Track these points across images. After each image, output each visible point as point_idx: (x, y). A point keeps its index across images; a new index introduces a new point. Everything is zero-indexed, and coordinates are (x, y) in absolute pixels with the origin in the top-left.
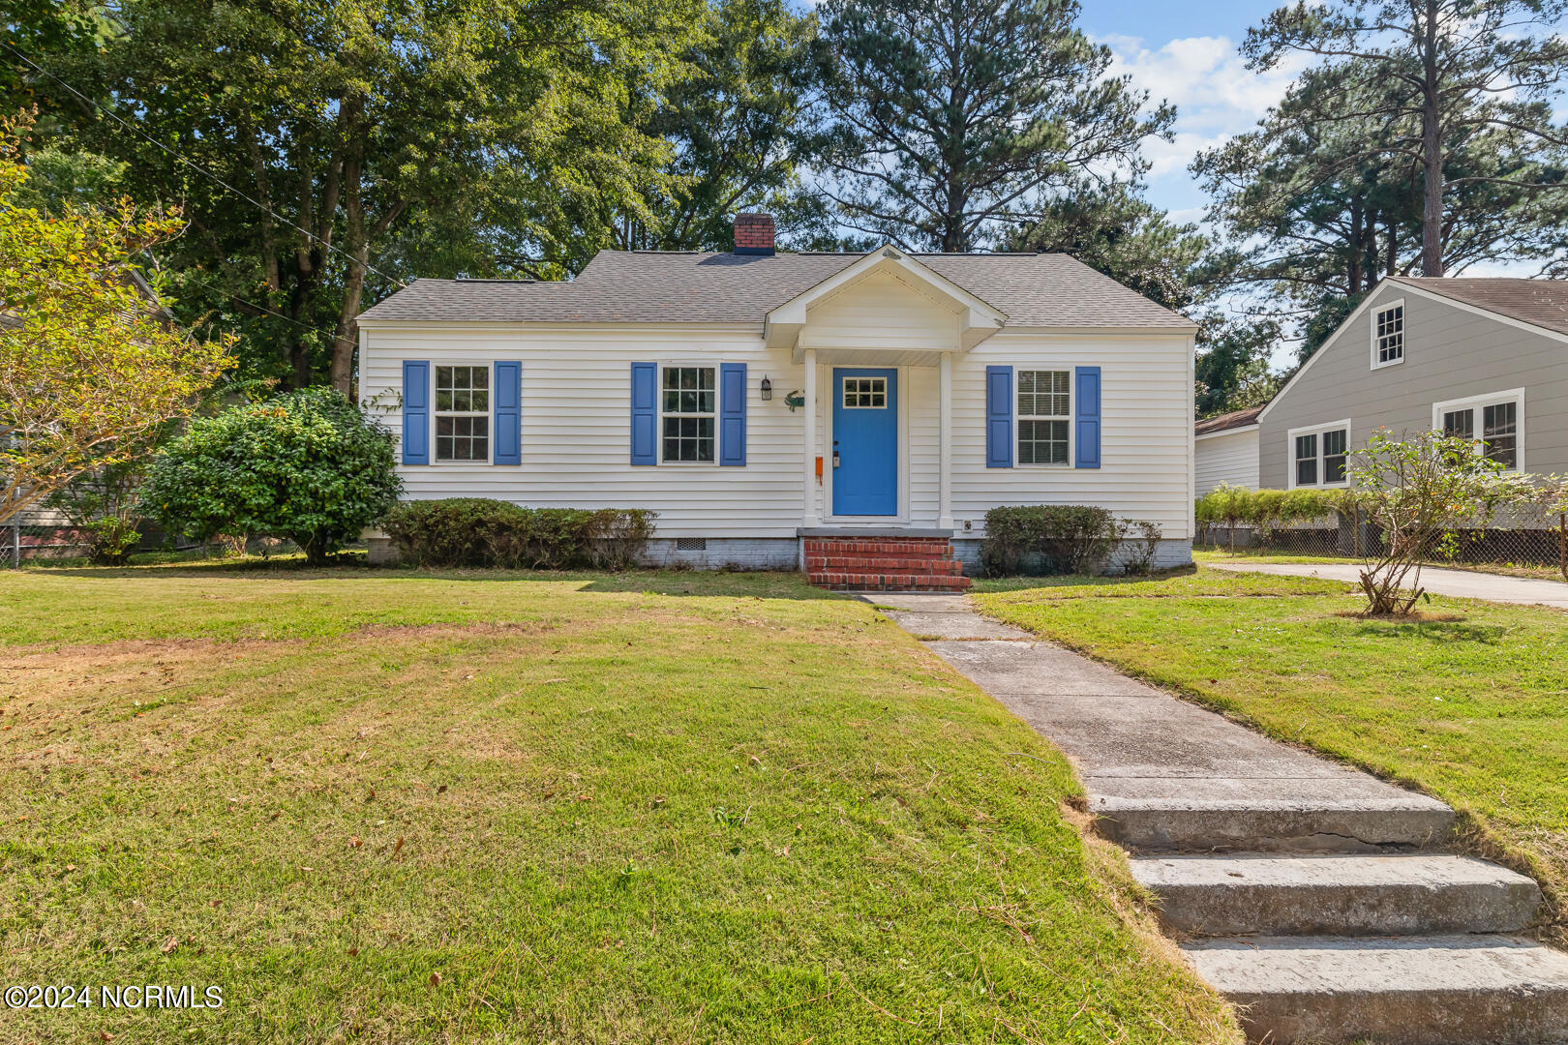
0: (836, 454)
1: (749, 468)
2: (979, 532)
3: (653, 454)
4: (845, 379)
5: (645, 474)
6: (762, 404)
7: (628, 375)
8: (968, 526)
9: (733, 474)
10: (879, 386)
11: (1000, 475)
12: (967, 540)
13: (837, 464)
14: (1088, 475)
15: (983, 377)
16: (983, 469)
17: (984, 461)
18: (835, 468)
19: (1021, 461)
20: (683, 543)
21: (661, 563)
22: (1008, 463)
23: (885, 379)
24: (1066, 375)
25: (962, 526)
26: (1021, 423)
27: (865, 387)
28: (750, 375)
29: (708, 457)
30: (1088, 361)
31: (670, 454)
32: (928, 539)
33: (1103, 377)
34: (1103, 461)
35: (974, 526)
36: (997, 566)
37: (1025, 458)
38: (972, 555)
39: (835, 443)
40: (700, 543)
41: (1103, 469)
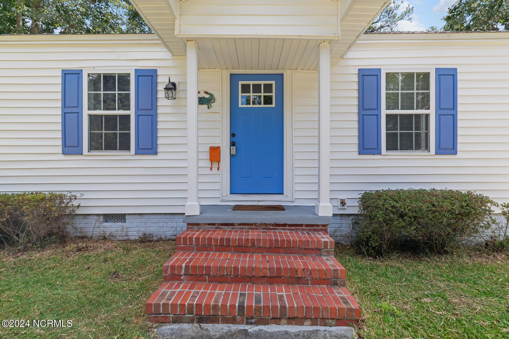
0: (233, 144)
1: (159, 156)
2: (354, 208)
3: (79, 145)
4: (240, 83)
5: (73, 161)
6: (169, 102)
7: (59, 81)
8: (343, 203)
9: (147, 161)
10: (268, 88)
11: (370, 160)
12: (341, 215)
13: (234, 152)
14: (446, 160)
15: (356, 78)
16: (356, 155)
17: (356, 148)
18: (232, 156)
19: (388, 149)
20: (108, 217)
21: (90, 235)
22: (377, 151)
23: (273, 82)
24: (426, 76)
25: (338, 204)
26: (388, 116)
27: (257, 88)
28: (159, 80)
29: (125, 146)
30: (446, 63)
31: (95, 145)
32: (307, 225)
33: (459, 77)
34: (459, 147)
35: (348, 203)
36: (374, 248)
37: (391, 146)
38: (346, 227)
39: (233, 135)
40: (121, 217)
41: (459, 155)
